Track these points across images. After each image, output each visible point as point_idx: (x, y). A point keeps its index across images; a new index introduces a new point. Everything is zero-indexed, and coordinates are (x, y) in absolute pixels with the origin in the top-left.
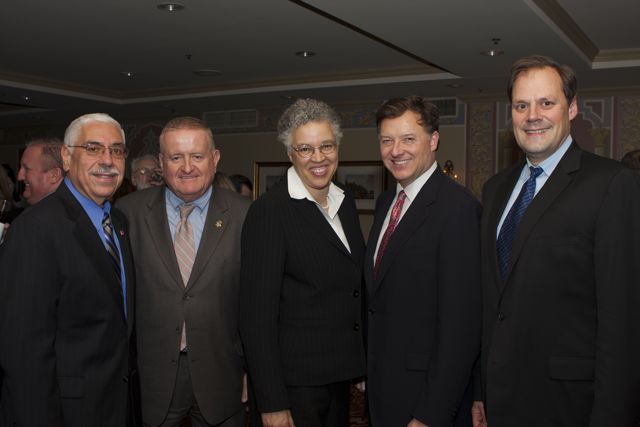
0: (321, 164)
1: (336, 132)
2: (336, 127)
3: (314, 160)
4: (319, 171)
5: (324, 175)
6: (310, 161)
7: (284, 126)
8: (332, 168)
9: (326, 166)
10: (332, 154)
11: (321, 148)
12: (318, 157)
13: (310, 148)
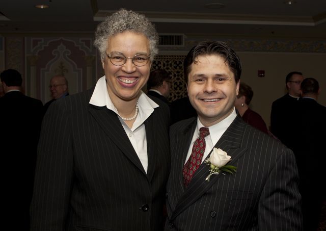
0: (130, 75)
1: (152, 47)
2: (153, 42)
3: (124, 69)
4: (127, 81)
5: (132, 87)
6: (120, 69)
7: (102, 32)
8: (142, 81)
9: (137, 77)
10: (144, 67)
11: (134, 59)
12: (129, 67)
13: (122, 57)
